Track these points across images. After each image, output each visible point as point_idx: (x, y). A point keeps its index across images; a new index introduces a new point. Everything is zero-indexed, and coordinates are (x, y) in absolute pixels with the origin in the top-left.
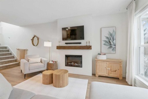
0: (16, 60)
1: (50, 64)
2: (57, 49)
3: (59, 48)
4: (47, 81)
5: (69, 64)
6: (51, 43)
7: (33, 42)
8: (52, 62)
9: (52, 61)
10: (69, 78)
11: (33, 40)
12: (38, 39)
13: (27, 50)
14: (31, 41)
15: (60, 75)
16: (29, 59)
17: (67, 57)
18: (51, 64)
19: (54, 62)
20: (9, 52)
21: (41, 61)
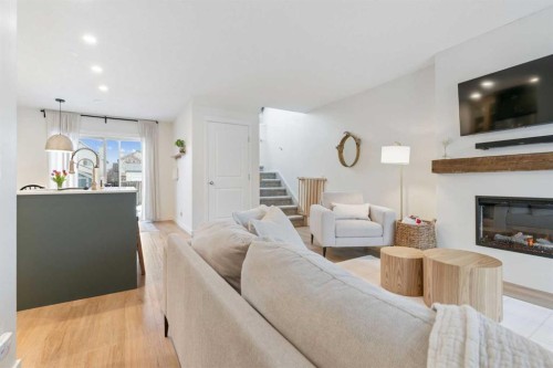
0: (296, 209)
1: (403, 225)
2: (434, 170)
3: (442, 167)
4: (400, 282)
5: (498, 236)
6: (408, 148)
7: (340, 152)
8: (413, 222)
9: (412, 217)
10: (505, 298)
11: (340, 148)
12: (358, 145)
13: (325, 181)
14: (337, 152)
15: (458, 268)
16: (333, 204)
17: (485, 205)
18: (409, 227)
19: (419, 222)
20: (285, 194)
21: (369, 216)
